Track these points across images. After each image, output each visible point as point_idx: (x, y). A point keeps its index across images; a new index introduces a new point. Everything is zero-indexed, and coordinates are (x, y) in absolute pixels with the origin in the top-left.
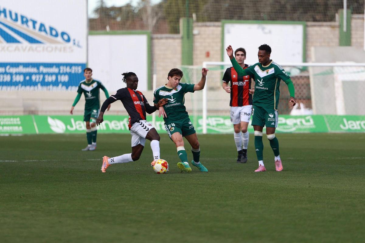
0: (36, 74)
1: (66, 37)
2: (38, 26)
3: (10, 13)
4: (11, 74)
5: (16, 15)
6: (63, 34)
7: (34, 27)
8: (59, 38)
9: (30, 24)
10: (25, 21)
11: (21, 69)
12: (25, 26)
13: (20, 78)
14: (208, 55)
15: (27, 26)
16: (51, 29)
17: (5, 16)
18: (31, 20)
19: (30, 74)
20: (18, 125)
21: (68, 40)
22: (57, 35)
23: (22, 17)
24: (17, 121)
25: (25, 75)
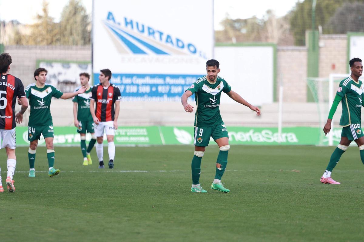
0: (162, 85)
1: (192, 49)
2: (164, 37)
3: (137, 24)
4: (138, 85)
5: (143, 26)
6: (189, 45)
7: (161, 39)
8: (186, 50)
9: (157, 35)
10: (151, 33)
11: (148, 80)
12: (151, 37)
13: (147, 89)
14: (334, 67)
15: (154, 37)
16: (178, 40)
17: (132, 27)
18: (158, 32)
19: (157, 86)
20: (144, 136)
21: (195, 52)
22: (183, 47)
23: (149, 29)
24: (144, 132)
25: (152, 86)
